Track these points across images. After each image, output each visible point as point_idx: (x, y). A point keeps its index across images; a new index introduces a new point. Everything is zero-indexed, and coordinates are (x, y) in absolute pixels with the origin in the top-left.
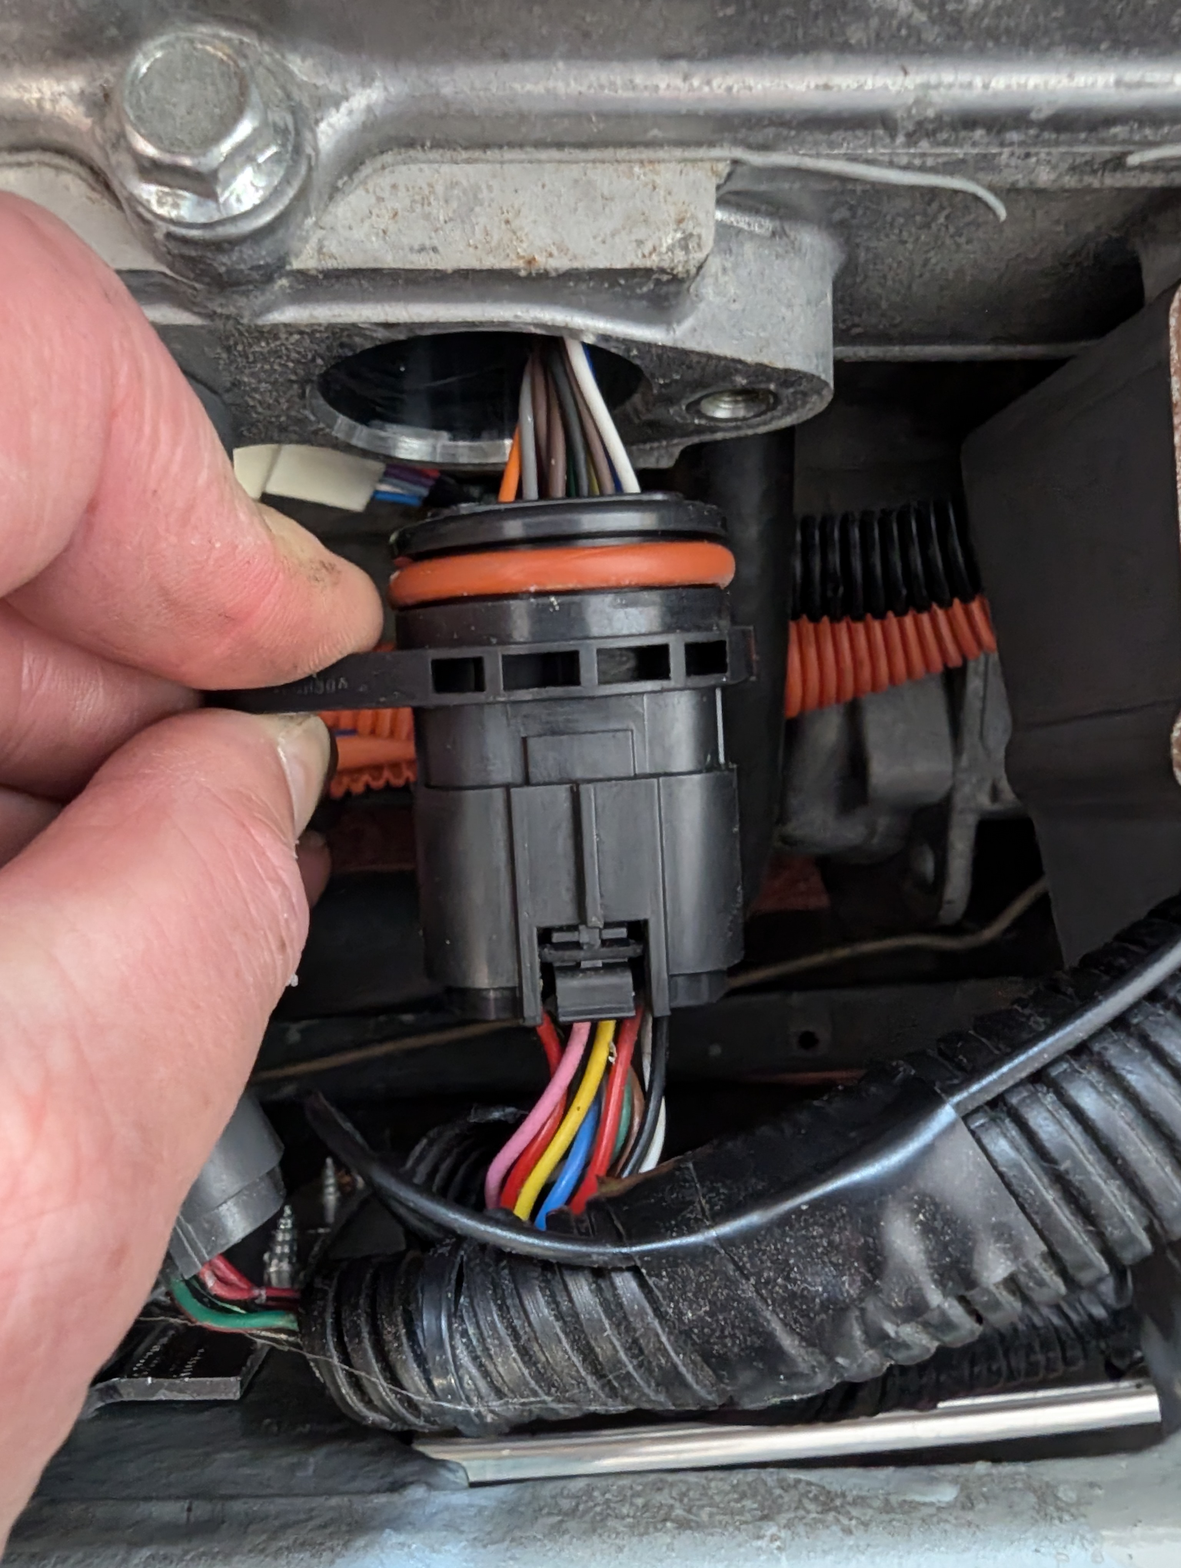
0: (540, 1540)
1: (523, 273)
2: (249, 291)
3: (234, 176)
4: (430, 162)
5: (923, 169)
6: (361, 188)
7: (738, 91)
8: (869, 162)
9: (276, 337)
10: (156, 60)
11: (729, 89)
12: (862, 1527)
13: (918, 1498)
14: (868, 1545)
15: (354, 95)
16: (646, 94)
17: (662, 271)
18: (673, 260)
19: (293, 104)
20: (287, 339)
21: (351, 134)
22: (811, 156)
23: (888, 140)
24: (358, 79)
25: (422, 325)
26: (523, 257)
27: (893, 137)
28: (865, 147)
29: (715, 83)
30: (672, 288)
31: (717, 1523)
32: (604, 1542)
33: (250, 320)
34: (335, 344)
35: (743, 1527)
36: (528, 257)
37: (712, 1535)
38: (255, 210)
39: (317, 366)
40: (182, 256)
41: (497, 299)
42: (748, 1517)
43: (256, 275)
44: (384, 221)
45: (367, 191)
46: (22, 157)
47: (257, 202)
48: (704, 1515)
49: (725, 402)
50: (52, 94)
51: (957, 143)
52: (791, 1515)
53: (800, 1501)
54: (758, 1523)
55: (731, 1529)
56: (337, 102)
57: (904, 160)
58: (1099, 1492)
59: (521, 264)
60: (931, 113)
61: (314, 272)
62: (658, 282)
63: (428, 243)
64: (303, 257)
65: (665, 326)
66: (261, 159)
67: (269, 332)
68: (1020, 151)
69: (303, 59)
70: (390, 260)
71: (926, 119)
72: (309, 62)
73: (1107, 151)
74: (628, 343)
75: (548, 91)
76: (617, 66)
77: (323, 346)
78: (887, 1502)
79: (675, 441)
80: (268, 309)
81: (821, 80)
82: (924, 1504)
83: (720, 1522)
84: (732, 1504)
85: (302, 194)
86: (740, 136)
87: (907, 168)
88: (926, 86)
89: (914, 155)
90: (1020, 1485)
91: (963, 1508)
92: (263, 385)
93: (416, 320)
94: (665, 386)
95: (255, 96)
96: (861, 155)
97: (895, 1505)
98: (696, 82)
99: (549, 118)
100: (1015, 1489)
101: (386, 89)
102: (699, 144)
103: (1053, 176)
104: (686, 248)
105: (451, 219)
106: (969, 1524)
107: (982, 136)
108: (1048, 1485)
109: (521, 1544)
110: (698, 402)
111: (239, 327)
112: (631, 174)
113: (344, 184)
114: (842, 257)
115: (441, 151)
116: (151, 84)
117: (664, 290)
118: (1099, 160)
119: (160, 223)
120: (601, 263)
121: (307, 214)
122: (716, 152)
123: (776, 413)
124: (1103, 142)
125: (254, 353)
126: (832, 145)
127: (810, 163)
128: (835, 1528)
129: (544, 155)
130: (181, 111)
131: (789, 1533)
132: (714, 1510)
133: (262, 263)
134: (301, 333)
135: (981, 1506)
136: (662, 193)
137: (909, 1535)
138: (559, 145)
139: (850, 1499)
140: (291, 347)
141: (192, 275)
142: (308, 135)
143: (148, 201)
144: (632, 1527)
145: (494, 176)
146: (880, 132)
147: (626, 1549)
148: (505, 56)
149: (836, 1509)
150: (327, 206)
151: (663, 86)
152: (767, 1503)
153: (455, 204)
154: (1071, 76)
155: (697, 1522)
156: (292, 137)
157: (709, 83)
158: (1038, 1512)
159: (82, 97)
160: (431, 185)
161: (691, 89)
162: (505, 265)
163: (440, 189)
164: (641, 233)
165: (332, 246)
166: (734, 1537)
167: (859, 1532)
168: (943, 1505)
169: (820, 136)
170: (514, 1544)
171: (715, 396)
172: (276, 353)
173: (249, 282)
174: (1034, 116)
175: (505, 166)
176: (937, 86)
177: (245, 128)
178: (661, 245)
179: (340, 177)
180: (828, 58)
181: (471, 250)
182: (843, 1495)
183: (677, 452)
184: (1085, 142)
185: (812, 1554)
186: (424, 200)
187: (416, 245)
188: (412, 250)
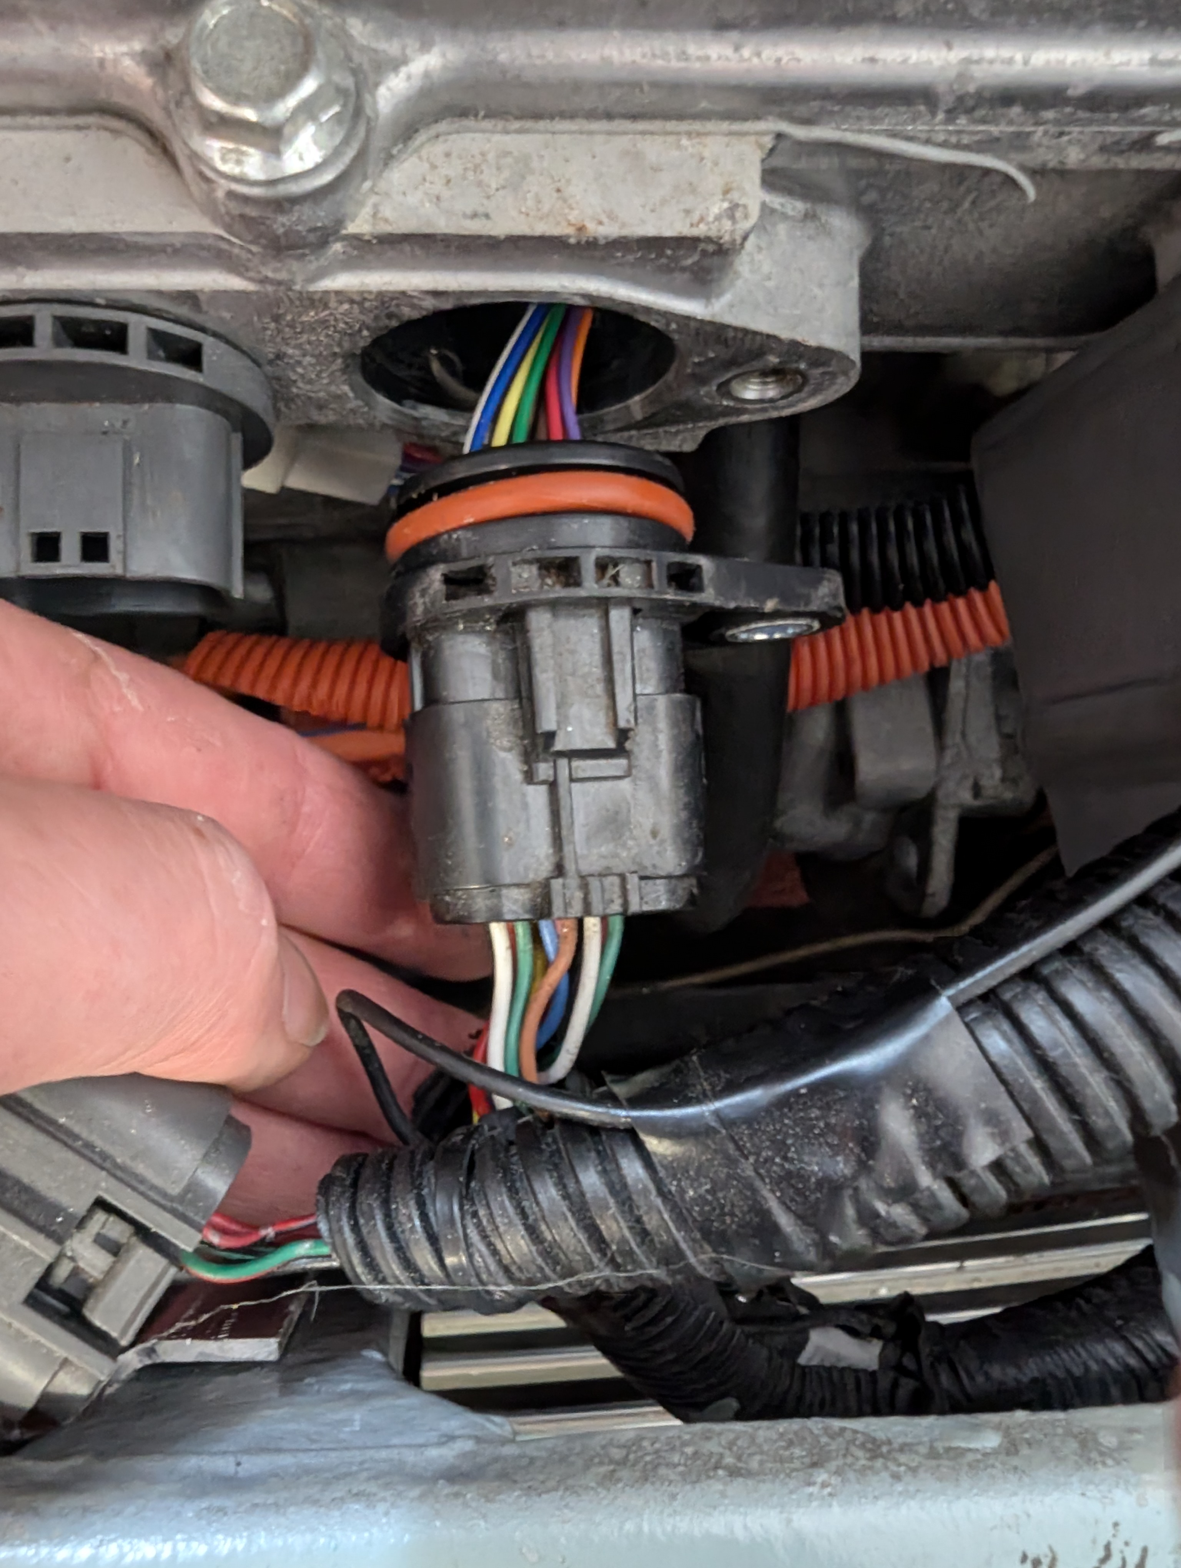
0: (592, 1488)
1: (572, 241)
2: (304, 255)
3: (295, 134)
4: (483, 131)
5: (958, 147)
6: (415, 155)
7: (787, 63)
8: (910, 139)
9: (326, 306)
10: (223, 17)
11: (779, 60)
12: (910, 1473)
13: (963, 1445)
14: (918, 1491)
15: (413, 60)
16: (697, 65)
17: (708, 240)
18: (719, 231)
19: (353, 65)
20: (336, 309)
21: (409, 99)
22: (853, 131)
23: (928, 117)
24: (417, 45)
25: (472, 294)
26: (573, 225)
27: (933, 114)
28: (905, 123)
29: (764, 56)
30: (716, 260)
31: (767, 1471)
32: (657, 1490)
33: (302, 286)
34: (383, 314)
35: (794, 1474)
36: (579, 225)
37: (764, 1481)
38: (317, 169)
39: (362, 337)
40: (242, 216)
41: (547, 268)
42: (797, 1464)
43: (312, 238)
44: (438, 188)
45: (420, 158)
46: (80, 120)
47: (319, 160)
48: (754, 1464)
49: (754, 383)
50: (115, 54)
51: (995, 121)
52: (840, 1462)
53: (847, 1449)
54: (810, 1471)
55: (782, 1476)
56: (396, 64)
57: (941, 137)
58: (1138, 1437)
59: (570, 231)
60: (972, 88)
61: (367, 238)
62: (704, 253)
63: (481, 210)
64: (358, 221)
65: (704, 301)
66: (324, 118)
67: (320, 300)
68: (1053, 130)
69: (365, 23)
70: (443, 225)
71: (967, 94)
72: (370, 26)
73: (1136, 130)
74: (668, 316)
75: (603, 59)
76: (671, 36)
77: (372, 315)
78: (932, 1448)
79: (701, 424)
80: (322, 274)
81: (870, 52)
82: (970, 1450)
83: (771, 1470)
84: (781, 1452)
85: (361, 156)
86: (785, 109)
87: (944, 145)
88: (968, 61)
89: (950, 133)
90: (1060, 1431)
91: (1008, 1454)
92: (308, 359)
93: (465, 288)
94: (699, 364)
95: (320, 55)
96: (902, 131)
97: (941, 1451)
98: (746, 52)
99: (603, 86)
100: (1055, 1435)
101: (444, 55)
102: (745, 119)
103: (1082, 156)
104: (732, 218)
105: (504, 187)
106: (1016, 1468)
107: (1019, 115)
108: (1087, 1431)
109: (576, 1492)
110: (728, 382)
111: (290, 293)
112: (679, 147)
113: (399, 151)
114: (867, 243)
115: (493, 122)
116: (218, 39)
117: (707, 262)
118: (1128, 140)
119: (222, 181)
120: (650, 231)
121: (365, 178)
122: (761, 126)
123: (803, 395)
124: (1133, 122)
125: (302, 323)
126: (874, 120)
127: (851, 138)
128: (885, 1475)
129: (595, 126)
130: (248, 65)
131: (840, 1479)
132: (765, 1457)
133: (319, 224)
134: (352, 302)
135: (1025, 1451)
136: (709, 164)
137: (957, 1480)
138: (609, 116)
139: (896, 1445)
140: (338, 316)
141: (250, 238)
142: (367, 97)
143: (212, 159)
144: (682, 1474)
145: (547, 146)
146: (922, 108)
147: (679, 1497)
148: (561, 24)
149: (882, 1456)
150: (382, 172)
151: (714, 56)
152: (815, 1451)
153: (506, 174)
154: (1107, 54)
155: (746, 1469)
156: (352, 100)
157: (758, 55)
158: (1081, 1456)
159: (144, 58)
160: (483, 154)
161: (742, 60)
162: (556, 231)
163: (491, 156)
164: (689, 201)
165: (387, 211)
166: (786, 1484)
167: (908, 1478)
168: (988, 1451)
169: (862, 111)
170: (568, 1493)
171: (744, 376)
172: (324, 323)
173: (304, 246)
174: (1070, 92)
175: (556, 136)
176: (978, 62)
177: (309, 86)
178: (708, 215)
179: (395, 144)
180: (875, 30)
181: (523, 216)
182: (889, 1442)
183: (702, 434)
184: (1115, 122)
185: (863, 1500)
186: (477, 168)
187: (469, 211)
188: (465, 216)
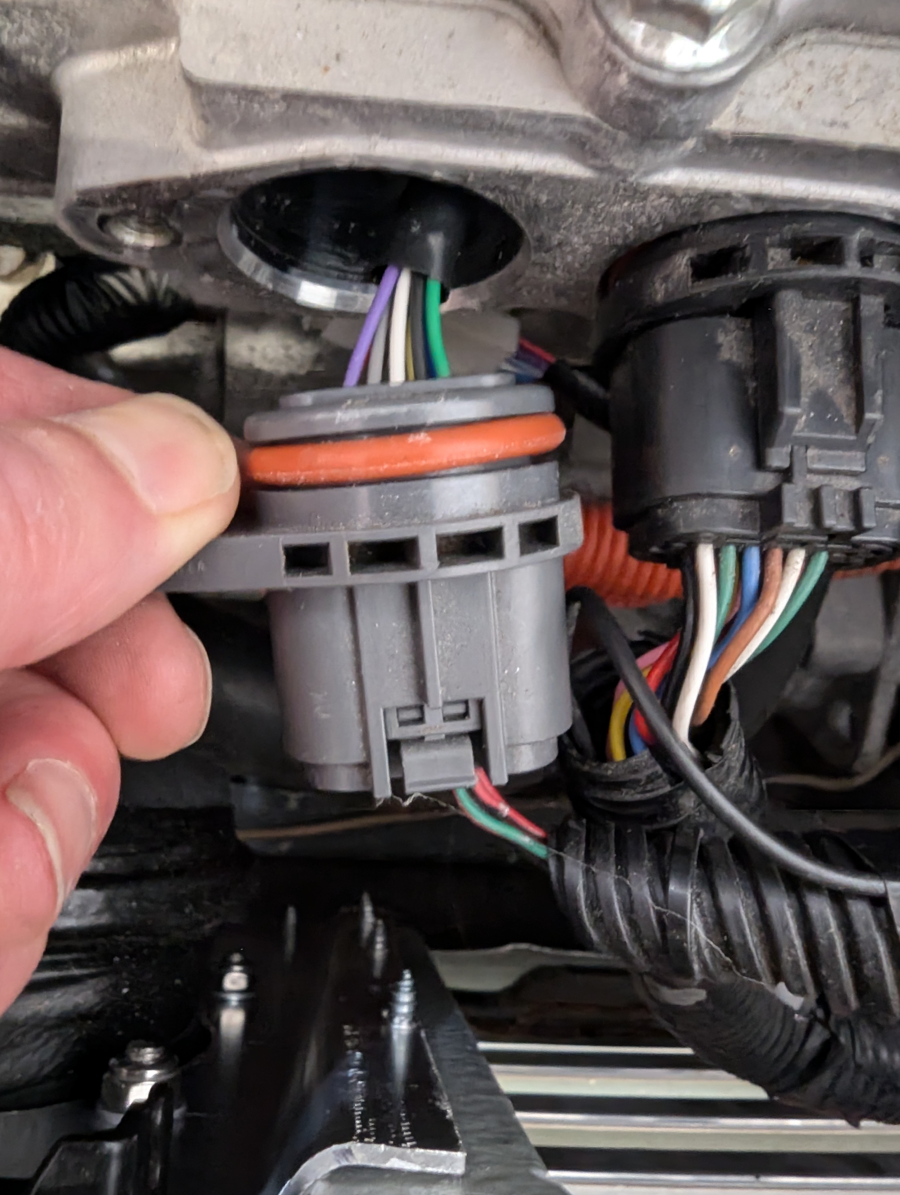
6: (782, 61)
33: (637, 179)
44: (800, 94)
63: (840, 119)
64: (720, 120)
70: (803, 130)
105: (863, 99)
153: (866, 86)
160: (845, 66)
163: (853, 69)
165: (750, 112)
181: (879, 129)
186: (838, 79)
187: (828, 120)
188: (824, 122)
